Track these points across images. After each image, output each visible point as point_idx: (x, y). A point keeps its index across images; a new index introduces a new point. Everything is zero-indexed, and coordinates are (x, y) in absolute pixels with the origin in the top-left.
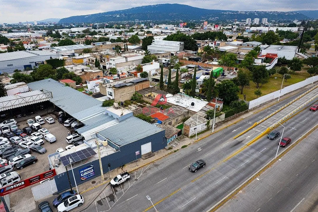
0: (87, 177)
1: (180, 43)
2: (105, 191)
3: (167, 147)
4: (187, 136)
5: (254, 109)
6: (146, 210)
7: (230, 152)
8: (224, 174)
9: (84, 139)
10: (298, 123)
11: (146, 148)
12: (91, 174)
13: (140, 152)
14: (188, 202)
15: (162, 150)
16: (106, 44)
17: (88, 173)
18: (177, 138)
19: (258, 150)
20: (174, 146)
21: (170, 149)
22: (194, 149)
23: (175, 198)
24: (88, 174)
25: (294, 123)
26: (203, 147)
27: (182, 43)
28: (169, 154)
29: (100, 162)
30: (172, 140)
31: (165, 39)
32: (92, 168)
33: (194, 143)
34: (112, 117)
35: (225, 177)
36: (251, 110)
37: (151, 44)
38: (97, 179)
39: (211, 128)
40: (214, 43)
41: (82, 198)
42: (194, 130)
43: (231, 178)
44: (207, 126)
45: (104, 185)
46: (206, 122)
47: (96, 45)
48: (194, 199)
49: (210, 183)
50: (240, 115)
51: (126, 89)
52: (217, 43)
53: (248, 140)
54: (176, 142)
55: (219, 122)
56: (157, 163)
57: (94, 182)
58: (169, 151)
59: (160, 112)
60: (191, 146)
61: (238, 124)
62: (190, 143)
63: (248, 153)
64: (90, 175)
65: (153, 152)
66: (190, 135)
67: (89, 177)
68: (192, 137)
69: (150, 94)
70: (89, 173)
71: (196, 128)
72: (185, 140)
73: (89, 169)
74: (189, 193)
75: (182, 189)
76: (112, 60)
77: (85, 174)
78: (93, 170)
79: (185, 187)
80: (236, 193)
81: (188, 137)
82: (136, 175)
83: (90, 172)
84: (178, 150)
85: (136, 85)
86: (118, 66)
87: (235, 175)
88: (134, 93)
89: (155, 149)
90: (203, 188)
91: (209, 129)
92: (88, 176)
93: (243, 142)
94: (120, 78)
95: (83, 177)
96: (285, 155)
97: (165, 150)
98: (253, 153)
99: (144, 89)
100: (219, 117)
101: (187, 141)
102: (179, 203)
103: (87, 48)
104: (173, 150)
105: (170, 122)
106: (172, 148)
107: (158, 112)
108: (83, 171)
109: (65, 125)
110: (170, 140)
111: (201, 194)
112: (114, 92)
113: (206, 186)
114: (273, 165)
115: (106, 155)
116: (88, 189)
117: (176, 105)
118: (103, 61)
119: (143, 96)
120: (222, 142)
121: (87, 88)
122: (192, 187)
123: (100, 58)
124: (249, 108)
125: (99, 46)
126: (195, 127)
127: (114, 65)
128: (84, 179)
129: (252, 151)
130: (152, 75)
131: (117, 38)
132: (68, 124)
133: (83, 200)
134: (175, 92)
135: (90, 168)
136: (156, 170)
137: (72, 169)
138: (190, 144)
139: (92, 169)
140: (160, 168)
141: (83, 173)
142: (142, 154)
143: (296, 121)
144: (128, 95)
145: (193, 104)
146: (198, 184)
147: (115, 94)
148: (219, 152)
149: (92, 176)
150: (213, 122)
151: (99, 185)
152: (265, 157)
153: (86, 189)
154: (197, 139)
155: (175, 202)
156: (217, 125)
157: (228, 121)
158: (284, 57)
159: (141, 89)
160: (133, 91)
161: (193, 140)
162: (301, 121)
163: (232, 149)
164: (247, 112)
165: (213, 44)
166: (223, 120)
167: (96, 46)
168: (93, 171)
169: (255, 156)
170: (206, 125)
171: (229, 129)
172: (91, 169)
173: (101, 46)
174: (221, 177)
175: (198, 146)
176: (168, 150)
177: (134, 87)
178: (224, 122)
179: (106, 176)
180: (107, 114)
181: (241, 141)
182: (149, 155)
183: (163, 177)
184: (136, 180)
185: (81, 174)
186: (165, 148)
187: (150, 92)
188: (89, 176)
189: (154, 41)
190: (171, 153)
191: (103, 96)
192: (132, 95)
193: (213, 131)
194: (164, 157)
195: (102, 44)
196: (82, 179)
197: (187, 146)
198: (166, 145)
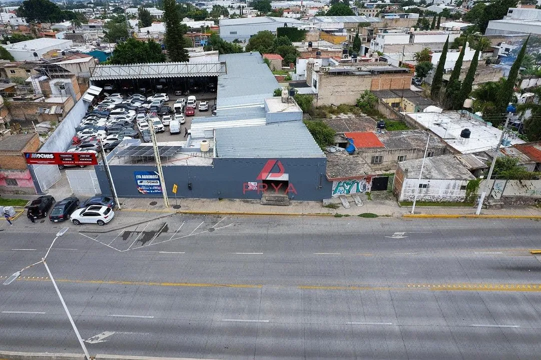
0: (148, 190)
2: (152, 222)
3: (326, 202)
6: (162, 284)
8: (398, 316)
12: (156, 188)
14: (244, 320)
15: (312, 203)
16: (407, 17)
17: (149, 184)
18: (368, 194)
20: (346, 204)
21: (332, 206)
22: (387, 228)
24: (150, 186)
26: (411, 235)
28: (318, 215)
30: (348, 190)
32: (156, 177)
33: (402, 218)
35: (392, 324)
37: (502, 18)
38: (161, 202)
42: (417, 189)
44: (468, 194)
46: (466, 180)
47: (386, 17)
48: (264, 321)
49: (337, 313)
54: (358, 200)
55: (519, 198)
57: (153, 204)
58: (325, 211)
59: (374, 132)
60: (387, 221)
62: (390, 214)
64: (154, 190)
65: (290, 199)
66: (402, 199)
67: (152, 191)
68: (406, 203)
69: (397, 100)
70: (152, 184)
71: (425, 186)
72: (383, 204)
73: (151, 177)
74: (267, 304)
75: (260, 289)
76: (381, 38)
77: (145, 183)
79: (275, 288)
81: (396, 200)
82: (222, 222)
83: (154, 184)
84: (347, 216)
86: (390, 51)
88: (364, 92)
90: (309, 312)
91: (470, 202)
95: (141, 186)
97: (318, 204)
99: (392, 91)
100: (524, 182)
101: (386, 209)
102: (226, 311)
104: (334, 212)
105: (377, 154)
106: (338, 207)
107: (371, 131)
108: (140, 177)
110: (341, 188)
111: (289, 322)
112: (320, 80)
113: (323, 313)
115: (186, 164)
117: (427, 130)
120: (482, 245)
121: (296, 73)
122: (288, 298)
125: (393, 19)
126: (425, 182)
127: (382, 47)
128: (142, 192)
136: (262, 230)
138: (387, 216)
139: (158, 179)
140: (272, 231)
144: (352, 93)
145: (466, 134)
146: (307, 298)
148: (445, 262)
149: (157, 193)
151: (156, 210)
153: (135, 208)
154: (415, 213)
155: (222, 303)
160: (364, 89)
161: (404, 211)
163: (495, 273)
168: (159, 184)
170: (463, 187)
173: (396, 21)
174: (381, 316)
175: (401, 228)
176: (326, 207)
177: (368, 80)
180: (264, 108)
182: (276, 201)
183: (257, 249)
184: (212, 230)
185: (139, 181)
186: (321, 201)
187: (399, 97)
189: (511, 12)
190: (323, 215)
191: (308, 86)
192: (359, 97)
193: (479, 210)
194: (303, 215)
195: (399, 17)
196: (140, 191)
197: (377, 216)
198: (329, 196)
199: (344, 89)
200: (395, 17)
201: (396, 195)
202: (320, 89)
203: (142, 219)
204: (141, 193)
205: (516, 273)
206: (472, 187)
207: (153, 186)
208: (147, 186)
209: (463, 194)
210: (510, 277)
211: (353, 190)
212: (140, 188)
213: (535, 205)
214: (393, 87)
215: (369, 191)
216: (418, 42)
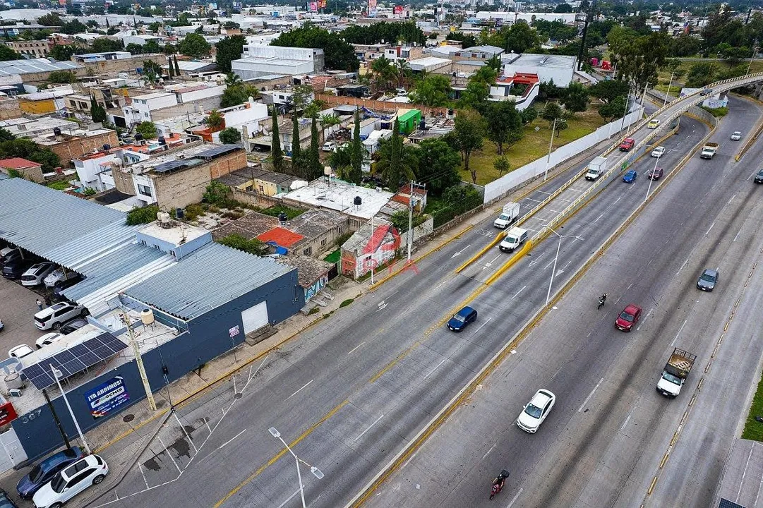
0: (108, 408)
1: (315, 53)
2: (161, 433)
3: (305, 310)
4: (351, 276)
5: (496, 201)
7: (450, 303)
8: (442, 353)
9: (89, 313)
10: (585, 225)
11: (255, 317)
12: (120, 398)
13: (241, 329)
14: (367, 428)
15: (294, 318)
16: (116, 58)
17: (110, 398)
18: (327, 285)
19: (510, 292)
20: (323, 303)
21: (313, 311)
22: (370, 305)
23: (337, 422)
24: (111, 400)
25: (577, 226)
26: (389, 300)
27: (320, 52)
28: (311, 324)
29: (141, 365)
30: (315, 290)
31: (274, 43)
32: (118, 383)
33: (369, 292)
34: (158, 250)
35: (444, 361)
36: (490, 205)
37: (239, 58)
38: (136, 410)
39: (405, 253)
40: (395, 51)
41: (100, 463)
42: (365, 263)
43: (457, 361)
44: (396, 251)
45: (157, 420)
46: (392, 240)
47: (86, 61)
48: (380, 418)
49: (412, 378)
50: (465, 219)
51: (187, 175)
52: (402, 49)
53: (486, 274)
54: (326, 295)
55: (422, 238)
56: (284, 349)
57: (129, 418)
58: (312, 318)
59: (279, 226)
60: (363, 300)
61: (462, 239)
62: (359, 293)
63: (489, 301)
64: (117, 402)
65: (272, 325)
66: (357, 275)
67: (114, 406)
68: (362, 279)
69: (249, 183)
70: (113, 396)
71: (370, 258)
72: (346, 288)
73: (111, 387)
74: (367, 408)
75: (349, 402)
76: (140, 102)
77: (103, 401)
78: (122, 387)
79: (358, 394)
80: (471, 392)
81: (353, 279)
82: (237, 383)
83: (116, 395)
84: (332, 312)
85: (213, 164)
86: (158, 118)
87: (467, 352)
88: (209, 184)
89: (277, 316)
90: (397, 391)
91: (399, 256)
92: (111, 405)
93: (476, 279)
94: (166, 147)
95: (96, 409)
96: (564, 297)
97: (300, 316)
98: (499, 301)
100: (421, 226)
101: (352, 290)
102: (347, 435)
103: (60, 69)
104: (320, 315)
105: (307, 247)
106: (318, 309)
107: (275, 226)
108: (95, 396)
109: (25, 283)
110: (310, 291)
111: (395, 404)
112: (156, 185)
113: (406, 384)
114: (542, 322)
115: (155, 346)
116: (116, 438)
117: (318, 207)
118: (113, 103)
119: (233, 189)
120: (432, 282)
121: (79, 180)
122: (373, 393)
123: (105, 98)
124: (486, 201)
125: (97, 62)
126: (368, 255)
127: (146, 115)
128: (100, 415)
129: (498, 295)
130: (251, 136)
131: (146, 40)
132: (34, 278)
133: (104, 468)
134: (313, 174)
135: (115, 385)
136: (284, 365)
137: (63, 394)
138: (358, 296)
139: (120, 385)
140: (293, 360)
141: (96, 398)
142: (247, 332)
143: (583, 221)
145: (358, 201)
146: (385, 384)
147: (157, 191)
148: (426, 306)
149: (123, 403)
150: (409, 238)
151: (143, 422)
152: (525, 305)
154: (375, 282)
155: (337, 432)
156: (418, 245)
157: (440, 234)
158: (552, 82)
159: (226, 171)
160: (204, 180)
161: (366, 285)
162: (592, 219)
163: (454, 296)
164: (481, 210)
165: (393, 52)
166: (430, 232)
167: (87, 63)
168: (123, 390)
169: (505, 305)
170: (392, 247)
171: (444, 252)
172: (118, 387)
173: (103, 65)
174: (435, 360)
175: (378, 299)
176: (309, 314)
177: (206, 169)
178: (432, 237)
179: (160, 397)
180: (143, 244)
181: (474, 277)
182: (264, 333)
183: (303, 381)
184: (239, 396)
185: (92, 404)
186: (300, 312)
187: (250, 179)
188: (113, 404)
189: (247, 49)
190: (315, 322)
191: (126, 197)
192: (203, 191)
194: (300, 332)
196: (97, 416)
197: (353, 300)
198: (304, 304)
202: (158, 195)
203: (145, 439)
204: (98, 417)
205: (462, 289)
207: (115, 398)
208: (107, 403)
209: (393, 252)
210: (464, 293)
212: (95, 412)
213: (430, 240)
214: (232, 169)
215: (328, 282)
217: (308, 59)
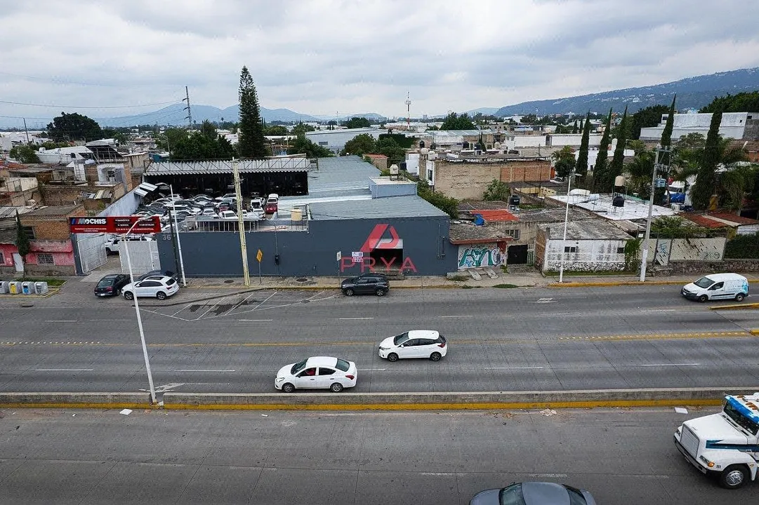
1: (750, 118)
2: (229, 297)
3: (451, 275)
6: (245, 345)
8: (551, 361)
15: (434, 277)
18: (503, 267)
20: (478, 277)
21: (458, 279)
22: (529, 296)
26: (561, 300)
30: (479, 263)
33: (548, 287)
35: (542, 368)
38: (239, 280)
42: (563, 253)
43: (561, 376)
44: (627, 259)
46: (623, 240)
47: (516, 130)
48: (379, 369)
49: (472, 361)
51: (472, 169)
54: (491, 272)
55: (690, 263)
57: (228, 282)
58: (450, 283)
59: (507, 210)
60: (529, 290)
62: (533, 284)
63: (727, 349)
65: (405, 274)
66: (545, 269)
68: (551, 273)
69: (534, 191)
71: (573, 250)
72: (523, 276)
81: (539, 271)
82: (319, 295)
84: (478, 287)
85: (505, 166)
88: (492, 184)
91: (632, 269)
93: (742, 323)
97: (442, 278)
99: (527, 182)
100: (692, 241)
101: (525, 280)
104: (462, 284)
105: (512, 227)
106: (467, 279)
107: (502, 210)
110: (469, 259)
112: (437, 169)
119: (512, 191)
126: (572, 244)
136: (371, 301)
138: (529, 286)
140: (384, 301)
144: (476, 185)
145: (618, 202)
147: (436, 175)
154: (563, 282)
157: (739, 270)
159: (520, 179)
160: (492, 180)
161: (551, 281)
166: (714, 258)
170: (620, 250)
175: (548, 295)
176: (450, 279)
177: (496, 170)
181: (737, 321)
182: (390, 275)
183: (366, 315)
184: (307, 302)
186: (444, 275)
187: (536, 186)
190: (449, 287)
192: (486, 189)
193: (643, 278)
194: (423, 288)
195: (532, 129)
197: (516, 287)
198: (455, 270)
199: (467, 180)
200: (526, 129)
201: (538, 267)
202: (436, 179)
203: (215, 295)
206: (631, 249)
209: (621, 259)
211: (485, 263)
214: (528, 179)
215: (505, 264)
216: (556, 144)
217: (738, 124)
